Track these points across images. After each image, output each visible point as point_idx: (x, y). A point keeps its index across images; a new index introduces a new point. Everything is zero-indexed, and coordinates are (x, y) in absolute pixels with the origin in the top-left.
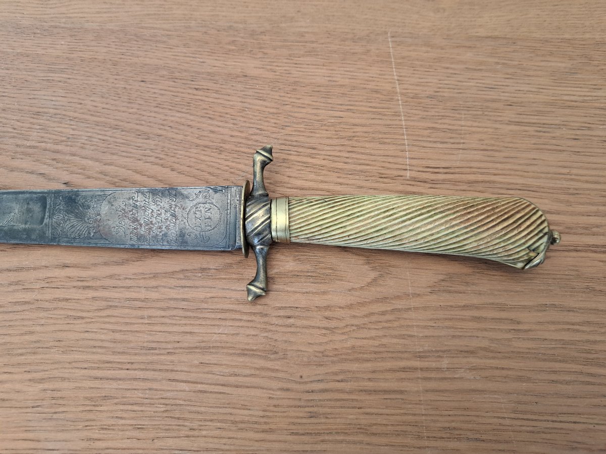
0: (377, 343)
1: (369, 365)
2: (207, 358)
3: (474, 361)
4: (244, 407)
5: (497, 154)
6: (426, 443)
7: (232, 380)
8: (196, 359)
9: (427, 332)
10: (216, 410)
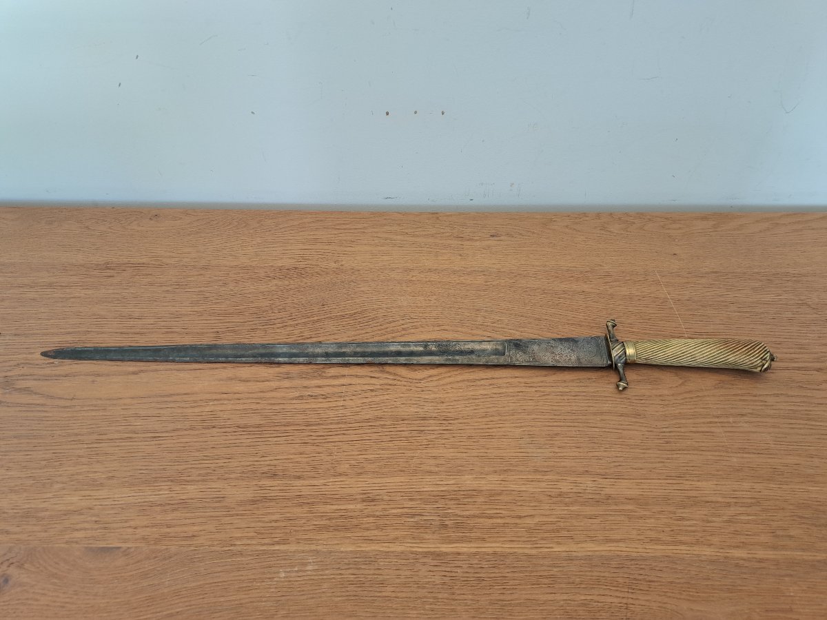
0: (692, 411)
1: (691, 421)
2: (604, 417)
3: (746, 419)
4: (630, 438)
5: (732, 326)
6: (732, 455)
7: (620, 427)
8: (599, 418)
9: (717, 406)
10: (616, 440)
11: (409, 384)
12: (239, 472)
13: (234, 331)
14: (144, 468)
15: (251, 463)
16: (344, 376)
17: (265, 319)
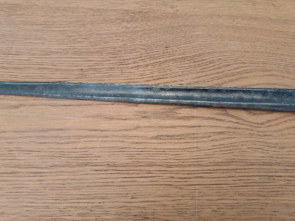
11: (251, 128)
12: (113, 213)
13: (95, 70)
14: (30, 205)
15: (123, 204)
16: (193, 117)
17: (120, 58)
